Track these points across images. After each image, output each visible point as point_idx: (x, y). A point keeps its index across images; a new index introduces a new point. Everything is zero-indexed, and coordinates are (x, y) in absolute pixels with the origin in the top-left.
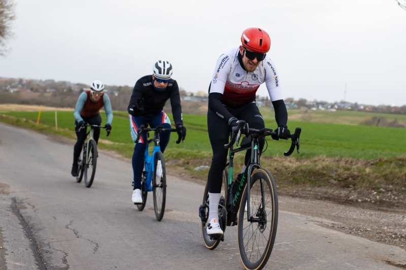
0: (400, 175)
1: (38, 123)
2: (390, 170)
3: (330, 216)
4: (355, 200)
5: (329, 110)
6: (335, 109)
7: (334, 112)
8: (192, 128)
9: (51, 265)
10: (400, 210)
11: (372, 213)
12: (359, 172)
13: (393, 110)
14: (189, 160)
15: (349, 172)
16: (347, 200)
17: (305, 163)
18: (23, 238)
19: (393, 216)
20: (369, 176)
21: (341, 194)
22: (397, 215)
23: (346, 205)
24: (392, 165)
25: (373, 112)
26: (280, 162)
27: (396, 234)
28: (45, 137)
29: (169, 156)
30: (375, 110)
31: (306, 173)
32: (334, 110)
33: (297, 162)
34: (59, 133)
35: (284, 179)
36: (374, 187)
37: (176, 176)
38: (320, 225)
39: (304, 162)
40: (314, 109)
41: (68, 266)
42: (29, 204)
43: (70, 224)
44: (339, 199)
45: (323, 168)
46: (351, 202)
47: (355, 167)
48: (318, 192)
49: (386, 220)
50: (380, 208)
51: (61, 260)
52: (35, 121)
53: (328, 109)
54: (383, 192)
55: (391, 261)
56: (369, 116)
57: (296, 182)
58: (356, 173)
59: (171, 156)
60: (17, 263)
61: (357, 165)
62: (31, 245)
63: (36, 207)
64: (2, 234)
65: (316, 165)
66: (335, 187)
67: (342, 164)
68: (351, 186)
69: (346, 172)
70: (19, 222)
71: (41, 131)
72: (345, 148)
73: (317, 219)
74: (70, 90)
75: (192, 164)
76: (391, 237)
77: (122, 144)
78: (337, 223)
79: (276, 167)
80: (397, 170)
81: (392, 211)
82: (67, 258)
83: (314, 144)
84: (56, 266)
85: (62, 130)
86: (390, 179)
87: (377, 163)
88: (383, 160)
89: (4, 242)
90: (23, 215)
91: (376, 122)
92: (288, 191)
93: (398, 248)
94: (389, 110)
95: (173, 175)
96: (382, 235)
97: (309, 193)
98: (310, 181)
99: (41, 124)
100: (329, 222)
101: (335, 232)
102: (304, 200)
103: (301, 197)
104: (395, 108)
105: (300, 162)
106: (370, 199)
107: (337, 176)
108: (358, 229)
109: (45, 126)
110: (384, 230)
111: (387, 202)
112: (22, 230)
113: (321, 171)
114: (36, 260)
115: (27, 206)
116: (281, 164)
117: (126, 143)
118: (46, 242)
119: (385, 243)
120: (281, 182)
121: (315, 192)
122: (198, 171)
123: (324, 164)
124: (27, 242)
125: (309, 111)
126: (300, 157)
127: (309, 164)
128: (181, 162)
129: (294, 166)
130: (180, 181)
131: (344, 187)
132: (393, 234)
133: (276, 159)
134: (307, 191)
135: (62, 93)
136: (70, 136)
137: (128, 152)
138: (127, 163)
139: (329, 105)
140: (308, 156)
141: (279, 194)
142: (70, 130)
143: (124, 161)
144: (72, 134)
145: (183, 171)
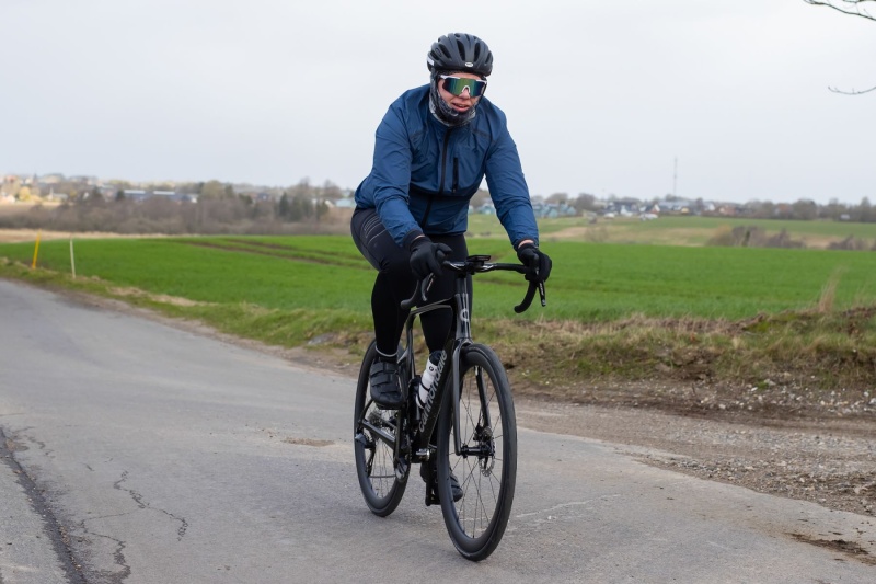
0: (805, 349)
1: (34, 267)
2: (782, 339)
3: (663, 441)
4: (711, 406)
5: (642, 216)
6: (655, 212)
7: (654, 219)
9: (93, 569)
10: (809, 424)
11: (751, 432)
12: (719, 346)
13: (777, 211)
14: (358, 333)
15: (697, 348)
16: (696, 406)
17: (604, 332)
18: (28, 512)
19: (796, 436)
20: (739, 354)
21: (682, 393)
22: (803, 434)
23: (693, 417)
24: (787, 329)
25: (735, 217)
26: (550, 331)
27: (807, 476)
28: (50, 295)
29: (315, 325)
30: (739, 211)
31: (607, 352)
32: (652, 216)
33: (585, 329)
34: (80, 286)
35: (561, 368)
36: (750, 376)
37: (333, 369)
38: (646, 463)
39: (600, 328)
40: (611, 215)
41: (128, 568)
42: (32, 440)
43: (123, 480)
44: (679, 406)
45: (642, 340)
46: (704, 411)
47: (708, 335)
48: (634, 391)
49: (782, 446)
50: (766, 420)
51: (112, 558)
52: (29, 262)
53: (640, 213)
54: (772, 388)
55: (802, 533)
56: (727, 227)
57: (585, 372)
58: (712, 349)
59: (318, 326)
60: (21, 568)
61: (713, 332)
62: (46, 527)
63: (49, 446)
65: (627, 336)
66: (669, 380)
67: (681, 330)
68: (701, 376)
69: (691, 347)
70: (17, 478)
71: (41, 282)
72: (682, 295)
73: (637, 449)
74: (96, 194)
75: (364, 342)
76: (797, 481)
77: (212, 304)
78: (681, 456)
79: (542, 341)
80: (798, 339)
81: (791, 427)
82: (123, 552)
83: (617, 290)
84: (103, 571)
85: (86, 279)
86: (784, 357)
87: (755, 326)
88: (768, 320)
90: (22, 464)
91: (743, 239)
92: (569, 392)
93: (815, 505)
94: (769, 211)
95: (326, 367)
96: (778, 478)
97: (614, 393)
98: (614, 369)
99: (42, 268)
100: (662, 455)
101: (678, 476)
102: (605, 410)
103: (598, 403)
104: (781, 206)
105: (591, 328)
106: (745, 402)
107: (672, 357)
108: (727, 468)
109: (50, 272)
110: (782, 467)
111: (781, 406)
112: (24, 495)
113: (638, 348)
114: (61, 559)
115: (28, 443)
116: (552, 336)
117: (222, 302)
118: (77, 520)
119: (787, 496)
120: (553, 374)
121: (626, 391)
123: (643, 331)
124: (36, 522)
125: (601, 220)
126: (590, 318)
127: (611, 334)
128: (340, 338)
129: (580, 338)
130: (342, 378)
131: (687, 378)
132: (801, 476)
133: (540, 324)
134: (610, 389)
135: (80, 201)
136: (104, 293)
137: (228, 321)
138: (228, 345)
139: (642, 206)
140: (606, 317)
141: (550, 399)
142: (103, 278)
143: (220, 339)
144: (107, 288)
145: (347, 357)
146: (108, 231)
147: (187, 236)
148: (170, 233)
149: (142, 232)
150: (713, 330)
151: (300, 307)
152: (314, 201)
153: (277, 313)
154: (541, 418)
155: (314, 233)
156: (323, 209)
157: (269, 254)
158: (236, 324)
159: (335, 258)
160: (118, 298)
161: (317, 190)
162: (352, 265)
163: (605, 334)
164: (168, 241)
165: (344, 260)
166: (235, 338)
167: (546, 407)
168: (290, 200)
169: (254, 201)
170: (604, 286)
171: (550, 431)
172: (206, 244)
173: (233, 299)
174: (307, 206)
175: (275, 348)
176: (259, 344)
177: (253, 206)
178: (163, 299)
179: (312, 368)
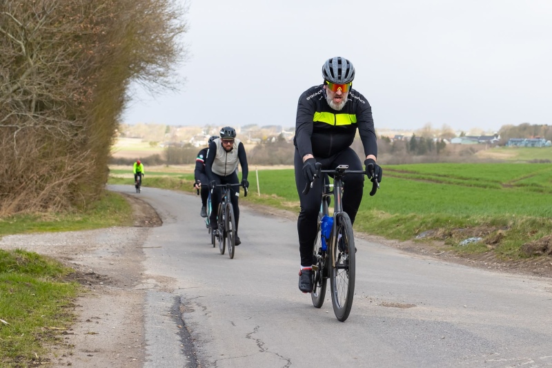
8: (462, 184)
14: (452, 229)
18: (178, 354)
29: (421, 225)
34: (262, 201)
37: (432, 256)
42: (199, 305)
43: (254, 332)
59: (424, 225)
62: (187, 365)
63: (209, 309)
64: (146, 350)
70: (178, 331)
74: (281, 139)
75: (456, 236)
85: (266, 196)
89: (146, 361)
90: (186, 321)
95: (427, 254)
112: (179, 342)
115: (196, 307)
118: (212, 360)
122: (466, 246)
124: (182, 361)
128: (439, 233)
130: (436, 261)
135: (269, 144)
136: (278, 206)
142: (279, 196)
144: (281, 202)
145: (443, 247)
151: (414, 212)
152: (435, 140)
153: (397, 216)
155: (436, 161)
156: (441, 145)
157: (399, 177)
158: (368, 225)
159: (447, 179)
160: (288, 209)
161: (437, 132)
162: (459, 184)
165: (453, 180)
168: (418, 140)
169: (392, 141)
174: (430, 143)
175: (392, 241)
176: (382, 239)
177: (391, 144)
179: (416, 255)
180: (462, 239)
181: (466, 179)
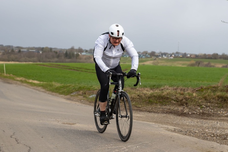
0: (214, 97)
2: (207, 94)
3: (172, 123)
4: (187, 113)
5: (169, 58)
6: (173, 57)
7: (172, 59)
8: (87, 72)
10: (215, 118)
11: (198, 121)
12: (189, 95)
13: (207, 57)
14: (86, 91)
15: (183, 96)
16: (182, 113)
17: (156, 91)
19: (211, 122)
20: (195, 98)
22: (213, 121)
23: (182, 116)
24: (209, 91)
25: (195, 58)
26: (141, 91)
27: (214, 134)
29: (73, 89)
30: (197, 57)
31: (157, 97)
32: (172, 58)
33: (151, 90)
34: (6, 77)
35: (144, 102)
36: (199, 104)
37: (78, 102)
38: (167, 130)
39: (155, 90)
44: (178, 113)
45: (167, 94)
46: (185, 114)
47: (186, 92)
48: (165, 109)
49: (207, 125)
50: (203, 117)
53: (168, 57)
54: (204, 108)
55: (211, 151)
56: (193, 62)
57: (151, 103)
58: (187, 96)
59: (74, 89)
61: (188, 92)
65: (163, 93)
66: (175, 105)
67: (179, 91)
68: (184, 104)
69: (181, 96)
72: (180, 81)
73: (165, 126)
74: (13, 51)
75: (87, 94)
76: (211, 136)
77: (44, 83)
78: (177, 128)
79: (138, 94)
80: (212, 94)
81: (210, 119)
83: (161, 79)
85: (8, 75)
86: (208, 99)
87: (200, 90)
88: (204, 88)
91: (198, 64)
92: (146, 109)
93: (216, 143)
95: (76, 101)
96: (205, 135)
97: (159, 109)
98: (159, 102)
100: (172, 127)
101: (176, 134)
102: (156, 114)
103: (154, 112)
104: (209, 55)
105: (153, 90)
106: (197, 112)
107: (176, 99)
108: (190, 132)
110: (206, 131)
111: (207, 113)
113: (166, 96)
116: (141, 92)
117: (47, 82)
119: (207, 140)
121: (163, 108)
122: (91, 98)
123: (168, 91)
125: (157, 59)
126: (152, 87)
127: (158, 92)
128: (80, 93)
129: (150, 93)
130: (80, 104)
131: (180, 105)
132: (212, 134)
133: (138, 89)
134: (158, 108)
135: (8, 53)
136: (13, 79)
137: (49, 87)
138: (48, 95)
139: (169, 55)
140: (158, 87)
141: (141, 111)
142: (13, 75)
143: (46, 93)
144: (15, 78)
145: (82, 98)
146: (16, 61)
147: (39, 63)
148: (34, 62)
149: (26, 61)
150: (188, 91)
151: (70, 84)
152: (75, 53)
153: (63, 85)
154: (138, 116)
155: (75, 62)
156: (78, 55)
157: (62, 68)
158: (51, 88)
159: (81, 69)
160: (18, 81)
161: (76, 50)
162: (85, 71)
163: (157, 92)
164: (33, 64)
165: (83, 70)
166: (50, 92)
167: (139, 113)
168: (68, 53)
169: (58, 53)
170: (157, 78)
171: (140, 120)
172: (44, 65)
173: (51, 81)
174: (73, 54)
175: (62, 95)
176: (57, 94)
177: (58, 54)
178: (31, 81)
179: (72, 101)
180: (90, 95)
181: (88, 70)
